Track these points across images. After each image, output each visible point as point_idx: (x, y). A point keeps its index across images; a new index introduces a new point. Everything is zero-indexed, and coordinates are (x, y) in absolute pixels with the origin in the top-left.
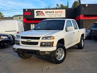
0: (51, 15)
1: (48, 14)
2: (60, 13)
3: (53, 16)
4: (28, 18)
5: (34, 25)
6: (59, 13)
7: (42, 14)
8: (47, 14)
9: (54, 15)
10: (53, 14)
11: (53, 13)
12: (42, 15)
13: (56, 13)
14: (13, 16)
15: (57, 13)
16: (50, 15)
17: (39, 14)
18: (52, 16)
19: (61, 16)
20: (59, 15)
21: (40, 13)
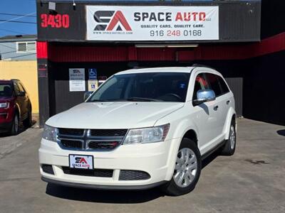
0: (159, 29)
1: (145, 26)
2: (198, 22)
3: (165, 33)
4: (57, 40)
5: (82, 71)
6: (192, 22)
8: (142, 26)
9: (173, 29)
10: (165, 23)
11: (167, 20)
12: (119, 29)
13: (179, 22)
15: (184, 23)
16: (155, 29)
18: (161, 33)
19: (199, 33)
20: (192, 29)
21: (111, 18)
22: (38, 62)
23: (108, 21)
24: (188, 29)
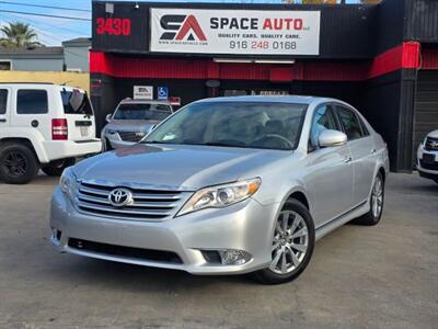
0: (241, 39)
1: (223, 36)
2: (292, 31)
3: (249, 45)
4: (115, 50)
5: (150, 89)
6: (284, 31)
7: (191, 31)
8: (220, 35)
9: (259, 40)
10: (249, 31)
11: (252, 28)
12: (191, 38)
13: (268, 31)
14: (64, 43)
15: (274, 32)
16: (235, 39)
17: (177, 32)
18: (244, 45)
19: (293, 46)
20: (284, 40)
21: (182, 24)
22: (91, 77)
23: (177, 27)
24: (279, 40)
